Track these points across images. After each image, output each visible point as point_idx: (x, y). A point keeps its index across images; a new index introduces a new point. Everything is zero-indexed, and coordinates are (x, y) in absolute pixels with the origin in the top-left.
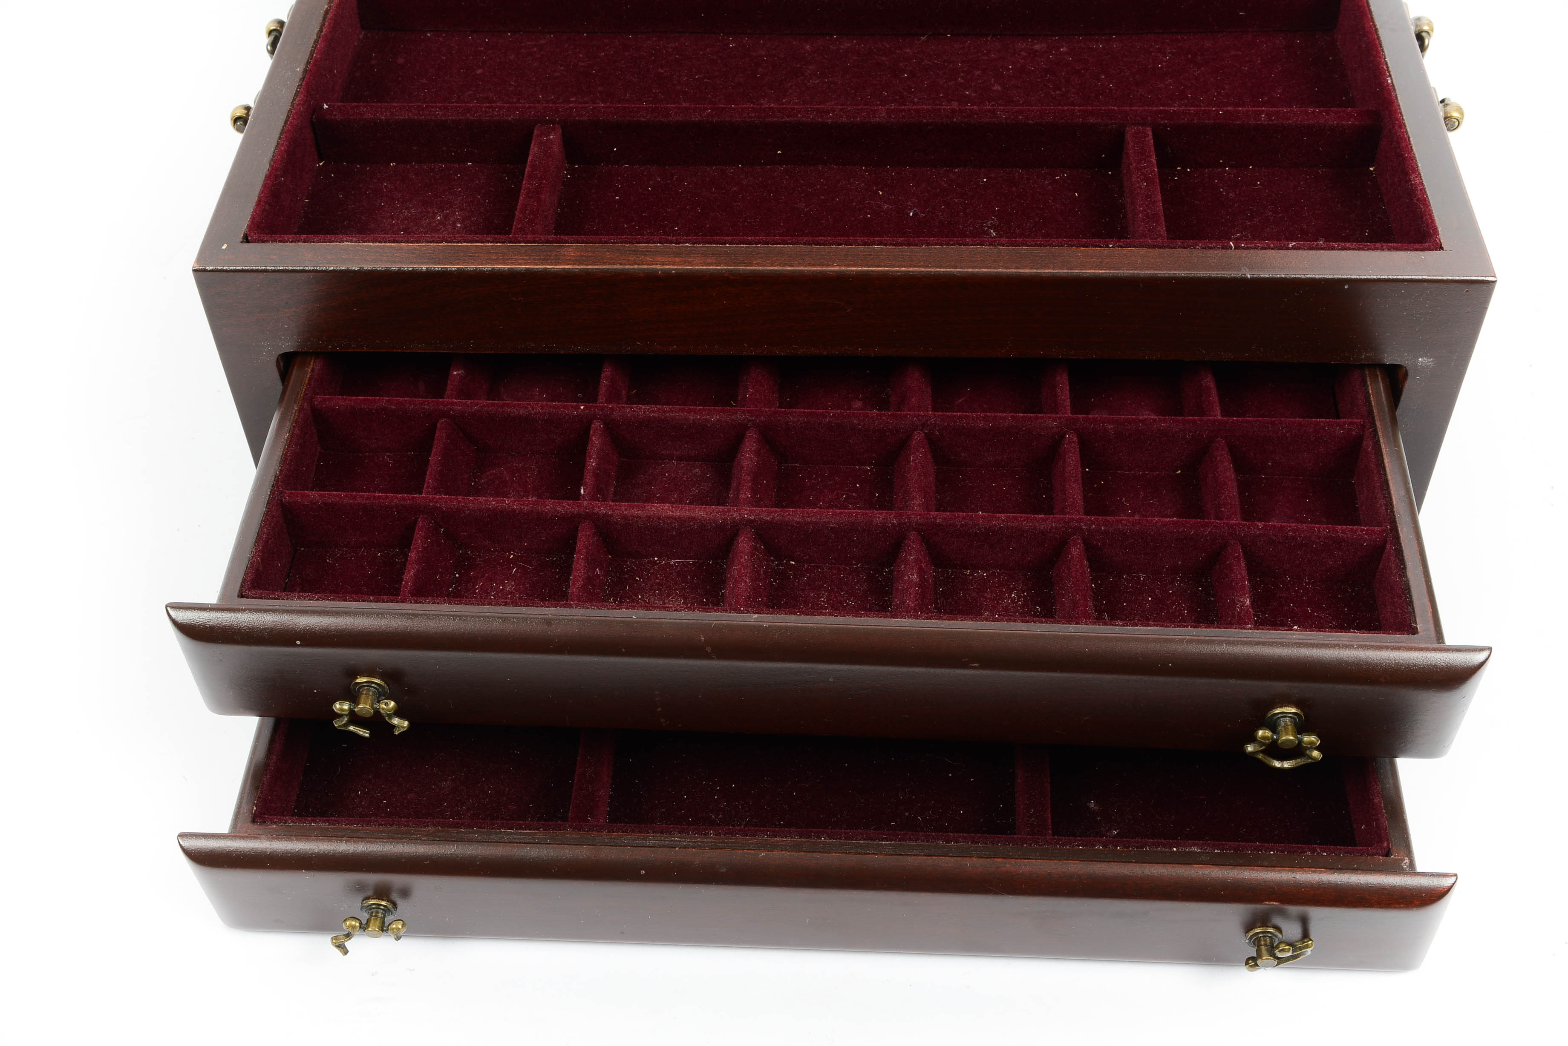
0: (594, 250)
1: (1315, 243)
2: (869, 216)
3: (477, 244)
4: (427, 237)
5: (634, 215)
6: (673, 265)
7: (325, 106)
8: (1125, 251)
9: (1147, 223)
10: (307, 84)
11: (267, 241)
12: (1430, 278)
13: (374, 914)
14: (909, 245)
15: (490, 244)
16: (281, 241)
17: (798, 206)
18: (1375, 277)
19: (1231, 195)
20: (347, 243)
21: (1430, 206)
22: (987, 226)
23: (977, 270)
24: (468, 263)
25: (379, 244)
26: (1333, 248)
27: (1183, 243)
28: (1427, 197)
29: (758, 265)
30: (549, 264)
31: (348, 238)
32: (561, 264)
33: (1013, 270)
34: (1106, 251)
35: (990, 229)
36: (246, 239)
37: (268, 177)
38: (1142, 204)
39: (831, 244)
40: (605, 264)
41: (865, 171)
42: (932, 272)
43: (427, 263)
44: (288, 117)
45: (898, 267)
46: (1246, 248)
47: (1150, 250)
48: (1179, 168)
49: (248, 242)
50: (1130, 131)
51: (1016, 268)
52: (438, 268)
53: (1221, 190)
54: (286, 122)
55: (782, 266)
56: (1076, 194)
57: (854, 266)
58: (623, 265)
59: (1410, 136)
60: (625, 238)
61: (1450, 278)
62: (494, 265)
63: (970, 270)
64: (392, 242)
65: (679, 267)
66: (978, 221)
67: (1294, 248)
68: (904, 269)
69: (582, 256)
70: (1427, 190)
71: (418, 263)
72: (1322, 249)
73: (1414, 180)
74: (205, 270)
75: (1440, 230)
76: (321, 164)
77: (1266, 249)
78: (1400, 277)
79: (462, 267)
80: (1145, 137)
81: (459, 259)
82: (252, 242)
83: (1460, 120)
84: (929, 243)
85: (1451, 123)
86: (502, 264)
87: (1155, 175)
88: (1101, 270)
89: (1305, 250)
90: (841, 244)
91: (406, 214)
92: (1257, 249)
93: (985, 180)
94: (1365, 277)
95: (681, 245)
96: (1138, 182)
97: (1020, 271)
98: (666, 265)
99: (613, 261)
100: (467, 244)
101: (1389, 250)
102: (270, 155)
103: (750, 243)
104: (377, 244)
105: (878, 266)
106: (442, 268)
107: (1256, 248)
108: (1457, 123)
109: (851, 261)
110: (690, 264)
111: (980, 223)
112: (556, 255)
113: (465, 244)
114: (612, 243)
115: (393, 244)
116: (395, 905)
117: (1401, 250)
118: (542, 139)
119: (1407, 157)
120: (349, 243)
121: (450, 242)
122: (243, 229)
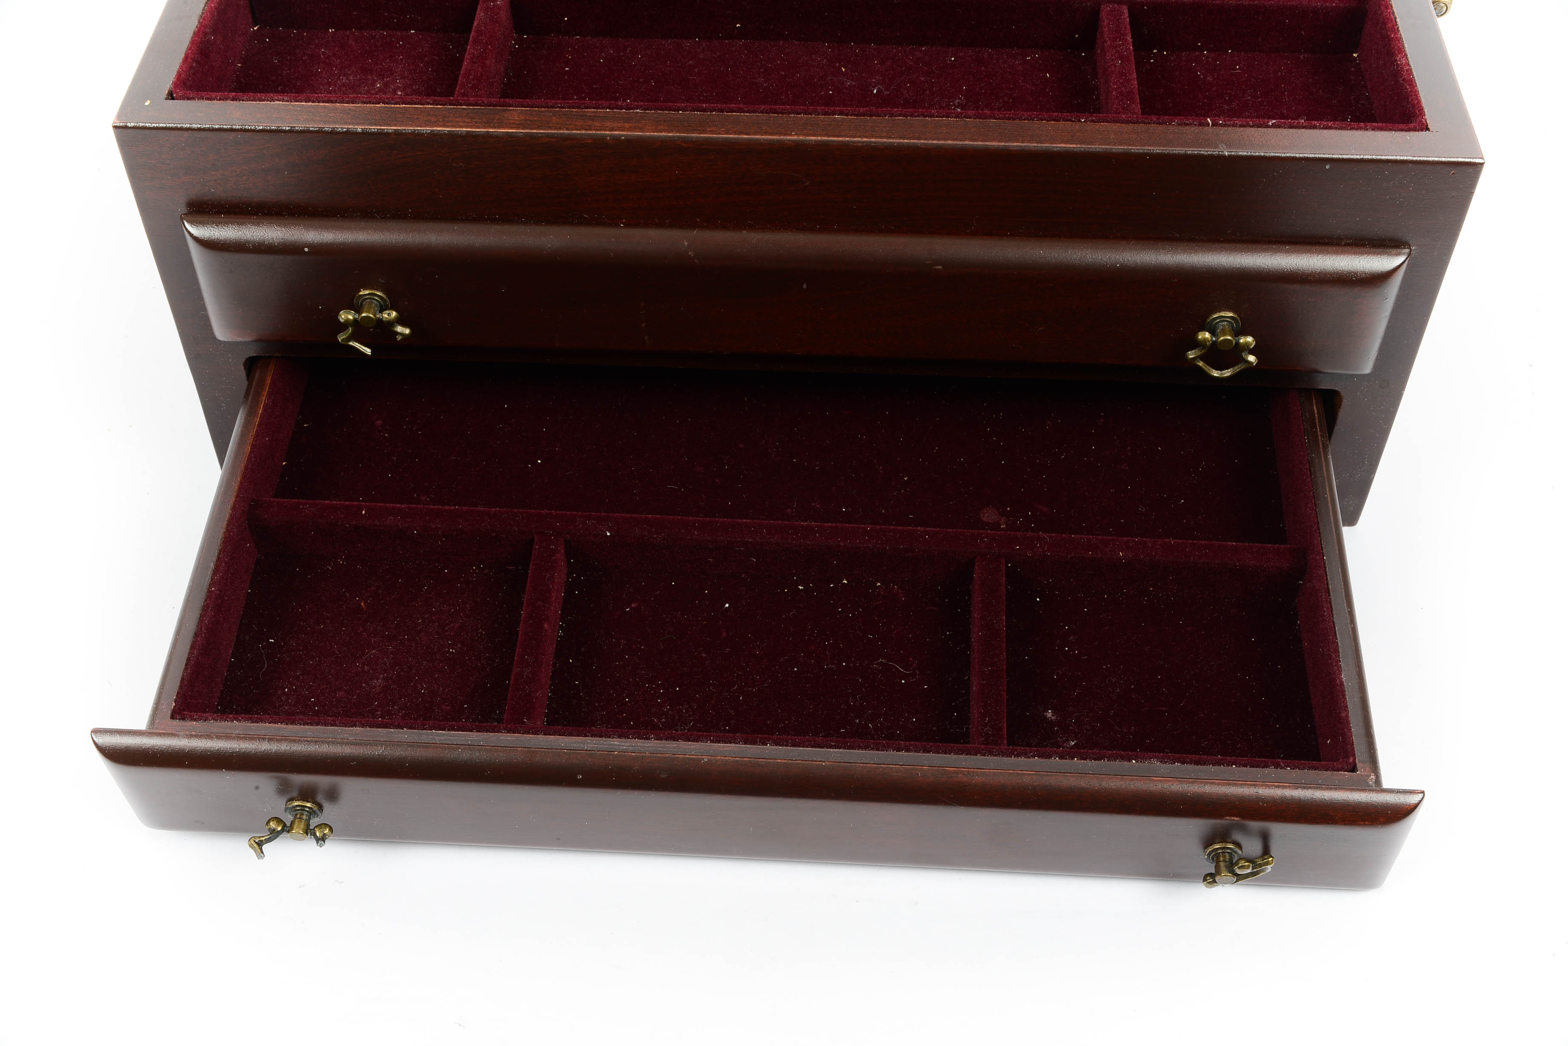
0: (540, 115)
1: (1297, 121)
2: (831, 92)
3: (416, 106)
4: (363, 97)
5: (585, 87)
6: (623, 130)
8: (1097, 126)
9: (1122, 100)
11: (195, 99)
12: (1415, 159)
13: (298, 816)
14: (871, 116)
15: (430, 106)
16: (208, 99)
17: (757, 81)
18: (1358, 157)
19: (1208, 78)
20: (278, 102)
21: (1417, 86)
22: (954, 105)
23: (941, 142)
24: (406, 125)
25: (312, 104)
26: (1315, 127)
27: (1158, 119)
28: (1413, 77)
29: (712, 132)
30: (492, 128)
31: (280, 97)
32: (504, 128)
33: (980, 143)
34: (1077, 126)
35: (956, 108)
36: (171, 96)
37: (196, 34)
38: (1117, 82)
39: (789, 113)
40: (551, 128)
41: (828, 47)
42: (894, 143)
43: (363, 124)
45: (859, 137)
46: (1225, 125)
47: (1123, 125)
48: (1155, 51)
49: (173, 98)
50: (1105, 9)
51: (983, 141)
52: (374, 129)
53: (1199, 73)
55: (738, 134)
56: (1048, 75)
57: (813, 136)
58: (569, 130)
59: (1397, 17)
60: (573, 103)
61: (1436, 159)
62: (433, 127)
63: (935, 142)
64: (326, 102)
65: (628, 133)
66: (945, 100)
67: (1274, 126)
68: (865, 139)
69: (526, 120)
70: (1413, 70)
71: (353, 124)
72: (1303, 127)
73: (1400, 60)
74: (126, 127)
75: (1426, 111)
76: (255, 28)
77: (1244, 126)
78: (1383, 157)
79: (399, 128)
80: (1121, 16)
81: (396, 121)
82: (177, 99)
83: (1448, 6)
84: (893, 114)
85: (1440, 8)
86: (441, 126)
87: (1130, 53)
88: (1072, 144)
89: (1285, 128)
90: (800, 114)
91: (344, 81)
92: (1236, 126)
93: (953, 59)
94: (1348, 157)
95: (631, 111)
96: (1113, 60)
97: (987, 143)
98: (615, 130)
99: (560, 125)
100: (406, 106)
101: (1373, 129)
102: (199, 11)
103: (704, 110)
104: (310, 104)
105: (838, 136)
106: (378, 129)
107: (1234, 125)
108: (1445, 9)
109: (810, 130)
110: (641, 130)
111: (947, 102)
112: (499, 119)
113: (404, 106)
114: (559, 107)
115: (327, 104)
116: (320, 807)
117: (1386, 130)
118: (489, 4)
119: (1392, 38)
120: (281, 102)
121: (387, 103)
122: (168, 84)
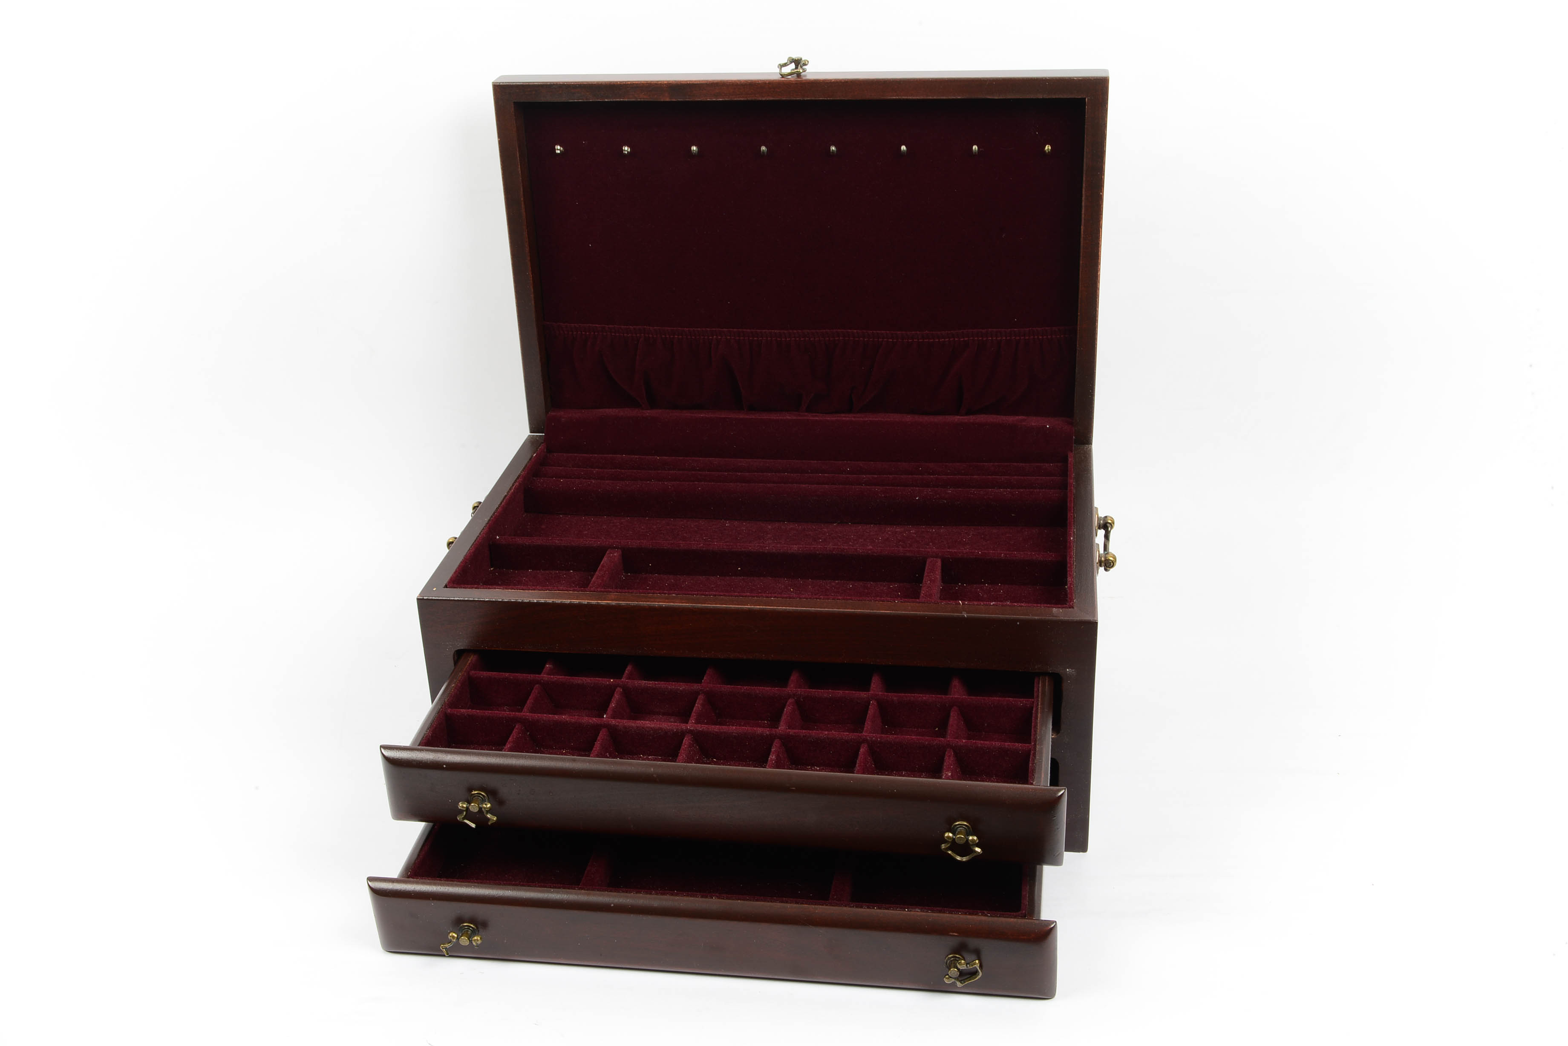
0: (625, 596)
1: (1005, 603)
3: (565, 592)
7: (498, 537)
10: (489, 526)
11: (457, 588)
16: (463, 588)
18: (1032, 618)
21: (1073, 590)
25: (514, 590)
26: (1014, 605)
28: (1073, 586)
30: (600, 601)
32: (606, 601)
36: (446, 586)
37: (462, 562)
40: (629, 602)
41: (786, 580)
44: (477, 539)
46: (968, 604)
48: (959, 584)
49: (447, 587)
50: (929, 560)
54: (475, 540)
62: (571, 600)
65: (667, 604)
67: (993, 605)
68: (784, 608)
69: (618, 598)
71: (533, 598)
72: (1009, 606)
74: (422, 599)
75: (1074, 600)
76: (492, 569)
77: (978, 605)
79: (555, 601)
80: (937, 562)
81: (554, 597)
82: (449, 588)
83: (1111, 566)
85: (1108, 564)
86: (576, 600)
89: (999, 606)
92: (974, 605)
93: (851, 586)
95: (671, 596)
98: (661, 603)
99: (634, 601)
102: (465, 553)
103: (707, 595)
106: (544, 601)
112: (605, 597)
118: (610, 555)
122: (446, 582)
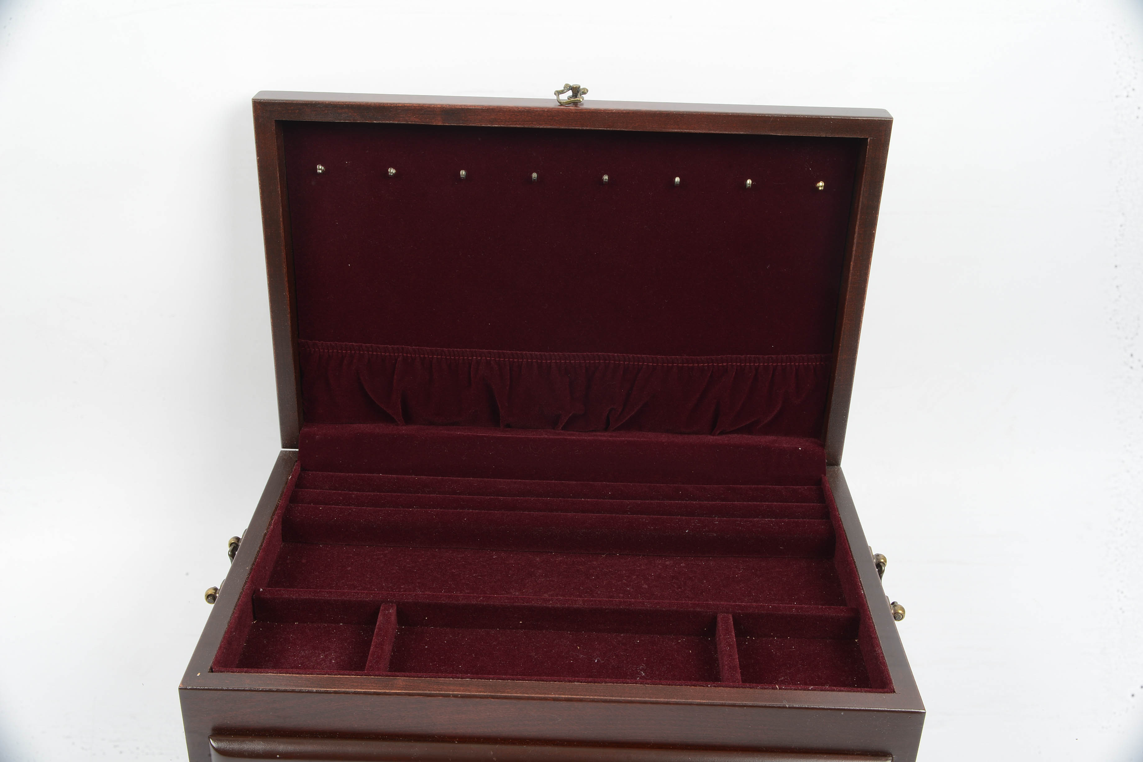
0: (414, 682)
1: (824, 687)
2: (572, 661)
3: (346, 676)
4: (317, 671)
5: (436, 658)
6: (459, 691)
7: (261, 590)
8: (717, 689)
9: (730, 671)
10: (252, 577)
11: (224, 672)
12: (888, 709)
14: (595, 683)
15: (354, 676)
16: (232, 672)
17: (531, 654)
18: (858, 708)
19: (778, 654)
20: (270, 674)
21: (887, 666)
22: (639, 669)
23: (633, 699)
24: (340, 688)
25: (289, 675)
26: (834, 690)
27: (750, 685)
28: (885, 661)
29: (508, 692)
30: (387, 690)
31: (271, 671)
32: (394, 690)
33: (654, 699)
34: (706, 689)
35: (641, 671)
36: (212, 670)
37: (226, 633)
38: (727, 660)
39: (550, 681)
40: (420, 690)
41: (570, 634)
42: (608, 699)
43: (317, 687)
44: (240, 596)
45: (589, 696)
46: (786, 689)
47: (731, 689)
48: (748, 637)
49: (212, 672)
50: (720, 616)
51: (656, 698)
52: (323, 690)
53: (772, 651)
54: (239, 599)
55: (522, 694)
56: (690, 651)
57: (563, 695)
58: (430, 691)
59: (875, 625)
60: (432, 675)
61: (900, 710)
62: (355, 689)
63: (630, 699)
64: (296, 674)
65: (463, 693)
66: (634, 666)
67: (812, 690)
68: (591, 697)
69: (407, 685)
70: (885, 657)
71: (311, 687)
72: (828, 691)
73: (878, 651)
74: (186, 689)
75: (893, 681)
76: (254, 622)
77: (796, 690)
78: (872, 709)
79: (337, 690)
80: (728, 620)
81: (335, 685)
82: (215, 672)
83: (903, 615)
84: (606, 682)
85: (898, 616)
86: (360, 689)
87: (734, 643)
88: (704, 700)
89: (818, 691)
90: (556, 681)
91: (303, 654)
92: (792, 690)
93: (638, 641)
94: (852, 708)
95: (464, 679)
96: (725, 647)
97: (658, 700)
98: (455, 691)
99: (425, 688)
100: (340, 676)
101: (865, 692)
102: (228, 619)
103: (504, 679)
104: (288, 675)
105: (577, 695)
106: (325, 690)
107: (791, 689)
108: (901, 616)
109: (562, 692)
110: (469, 691)
111: (635, 667)
112: (392, 684)
113: (339, 676)
114: (424, 677)
115: (297, 675)
117: (872, 692)
118: (385, 612)
119: (873, 637)
120: (272, 674)
121: (330, 675)
122: (210, 664)
